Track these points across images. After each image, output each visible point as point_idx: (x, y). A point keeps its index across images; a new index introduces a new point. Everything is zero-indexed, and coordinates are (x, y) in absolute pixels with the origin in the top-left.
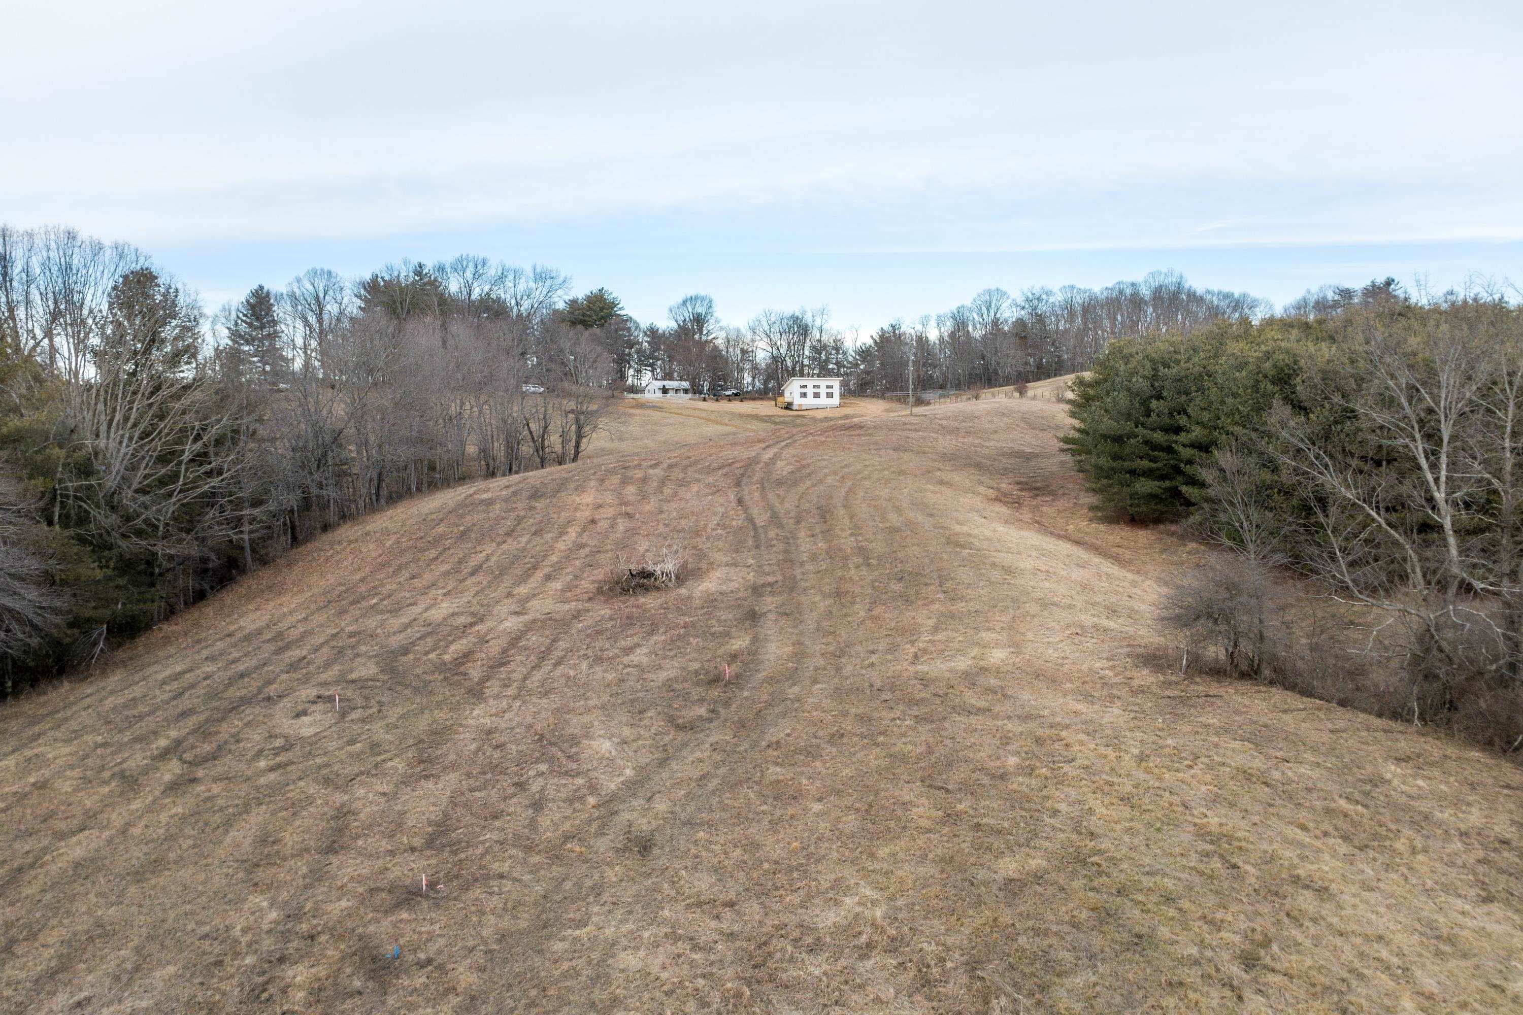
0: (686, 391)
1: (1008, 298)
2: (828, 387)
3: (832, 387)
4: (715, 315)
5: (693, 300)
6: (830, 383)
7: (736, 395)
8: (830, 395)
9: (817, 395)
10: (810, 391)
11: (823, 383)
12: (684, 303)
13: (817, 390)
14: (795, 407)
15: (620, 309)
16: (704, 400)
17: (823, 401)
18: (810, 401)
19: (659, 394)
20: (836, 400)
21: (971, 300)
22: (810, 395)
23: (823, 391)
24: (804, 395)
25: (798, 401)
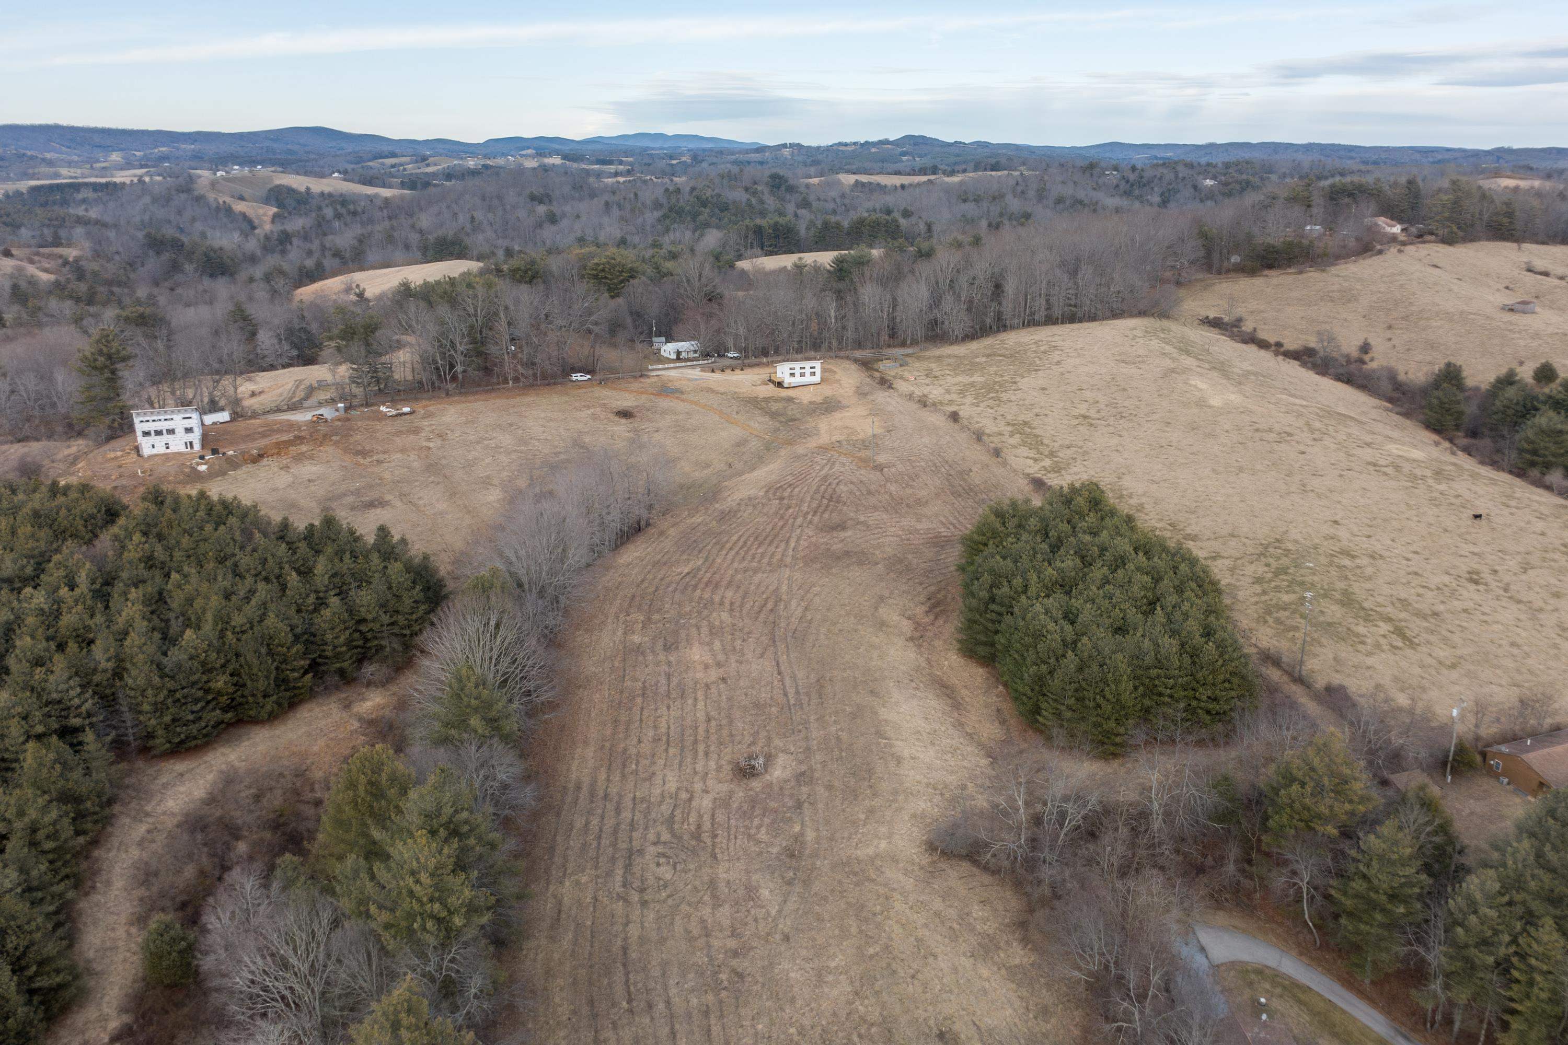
0: (695, 352)
2: (811, 368)
3: (814, 368)
6: (813, 365)
8: (813, 374)
9: (802, 375)
10: (797, 372)
11: (808, 365)
13: (802, 371)
14: (785, 386)
16: (713, 371)
17: (807, 380)
18: (797, 380)
19: (674, 359)
20: (816, 380)
22: (797, 375)
23: (808, 371)
24: (792, 375)
25: (788, 381)
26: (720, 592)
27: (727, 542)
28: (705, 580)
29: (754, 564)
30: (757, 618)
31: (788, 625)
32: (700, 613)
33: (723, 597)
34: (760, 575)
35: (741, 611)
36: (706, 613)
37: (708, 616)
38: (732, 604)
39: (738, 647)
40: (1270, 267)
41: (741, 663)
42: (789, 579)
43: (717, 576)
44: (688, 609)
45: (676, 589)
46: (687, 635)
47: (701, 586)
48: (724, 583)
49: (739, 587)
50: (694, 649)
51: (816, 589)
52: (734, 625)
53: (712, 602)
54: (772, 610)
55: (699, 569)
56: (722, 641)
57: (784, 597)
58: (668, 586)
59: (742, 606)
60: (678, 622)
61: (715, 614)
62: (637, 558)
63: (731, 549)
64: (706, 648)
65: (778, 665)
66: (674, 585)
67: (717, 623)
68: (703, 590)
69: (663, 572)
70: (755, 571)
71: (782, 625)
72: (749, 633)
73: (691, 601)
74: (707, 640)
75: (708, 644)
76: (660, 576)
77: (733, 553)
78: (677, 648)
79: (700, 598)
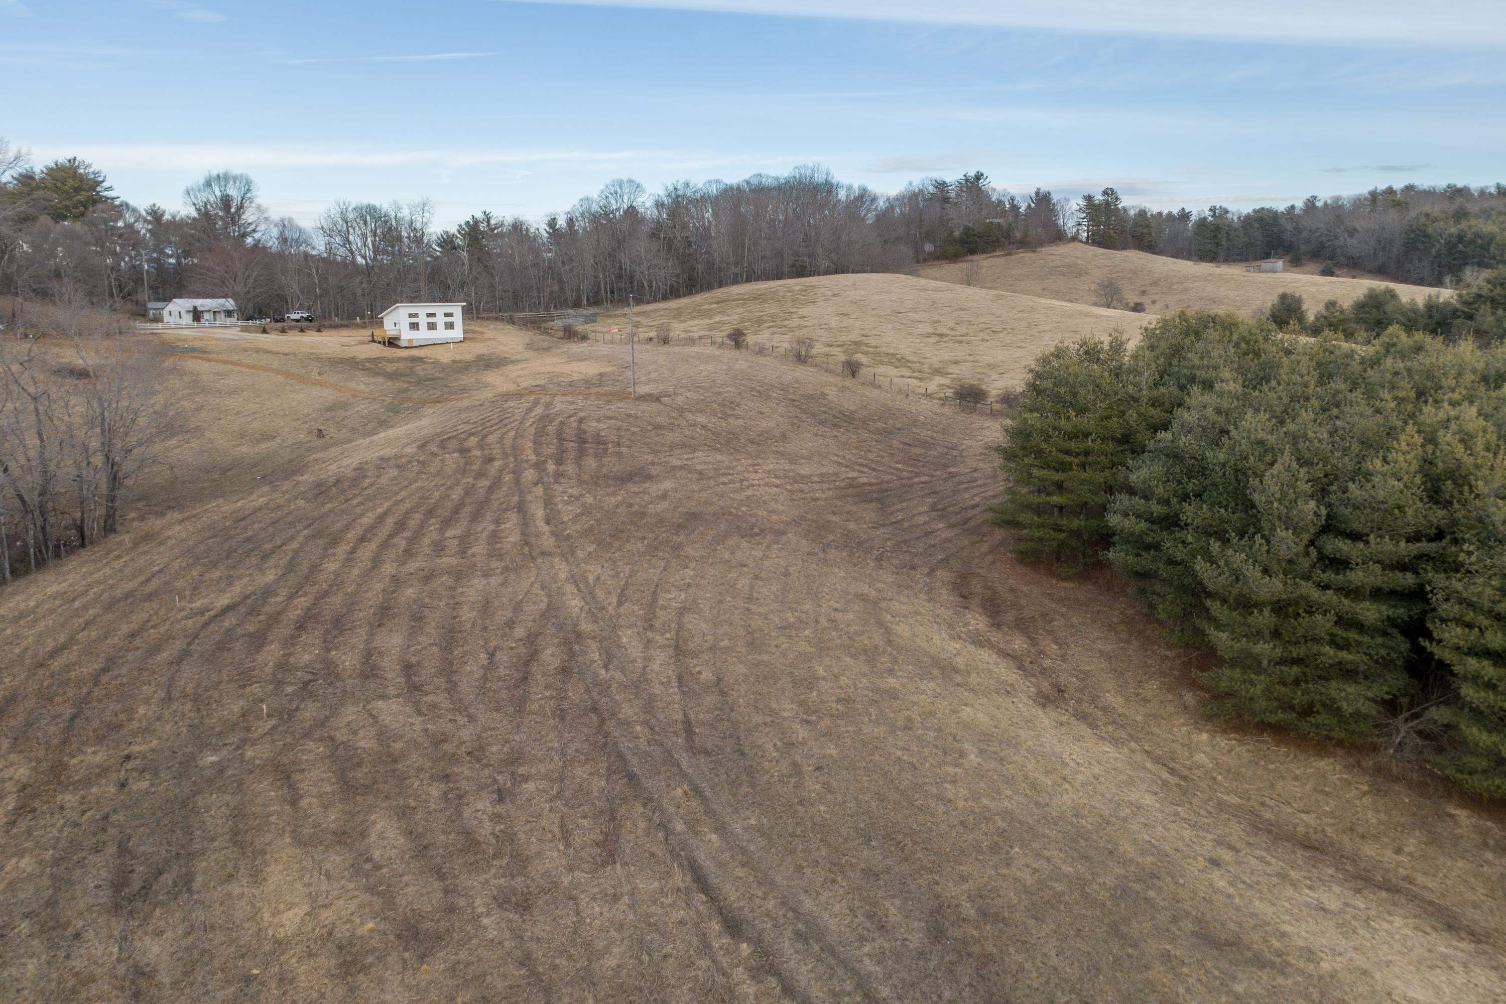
0: (229, 313)
1: (643, 191)
2: (446, 315)
3: (451, 315)
4: (258, 201)
5: (223, 179)
6: (448, 310)
7: (307, 319)
8: (450, 326)
9: (432, 326)
10: (423, 321)
11: (440, 309)
12: (208, 184)
13: (431, 320)
14: (403, 344)
15: (110, 189)
16: (265, 331)
17: (441, 334)
18: (423, 335)
19: (188, 319)
20: (457, 333)
21: (598, 192)
22: (423, 326)
23: (440, 320)
24: (414, 326)
25: (407, 335)
26: (358, 639)
27: (348, 527)
28: (294, 614)
29: (448, 560)
30: (520, 706)
31: (649, 705)
32: (286, 716)
33: (368, 655)
34: (478, 583)
35: (452, 688)
36: (310, 711)
37: (322, 723)
38: (408, 669)
39: (486, 830)
40: (973, 252)
41: (524, 905)
42: (573, 579)
43: (336, 601)
44: (234, 708)
45: (186, 653)
46: (238, 813)
47: (283, 631)
48: (362, 615)
49: (418, 619)
50: (275, 875)
51: (674, 598)
52: (438, 740)
53: (331, 672)
54: (565, 671)
55: (267, 592)
56: (403, 813)
57: (585, 626)
58: (156, 648)
59: (448, 670)
60: (189, 762)
61: (350, 713)
62: (58, 595)
63: (363, 539)
64: (336, 860)
65: (701, 881)
66: (179, 644)
67: (366, 742)
68: (290, 642)
69: (138, 618)
70: (459, 575)
71: (628, 711)
72: (514, 759)
73: (245, 679)
74: (332, 819)
75: (342, 838)
76: (125, 629)
77: (367, 551)
78: (186, 882)
79: (283, 666)
